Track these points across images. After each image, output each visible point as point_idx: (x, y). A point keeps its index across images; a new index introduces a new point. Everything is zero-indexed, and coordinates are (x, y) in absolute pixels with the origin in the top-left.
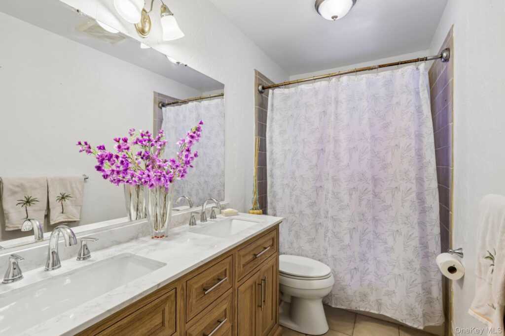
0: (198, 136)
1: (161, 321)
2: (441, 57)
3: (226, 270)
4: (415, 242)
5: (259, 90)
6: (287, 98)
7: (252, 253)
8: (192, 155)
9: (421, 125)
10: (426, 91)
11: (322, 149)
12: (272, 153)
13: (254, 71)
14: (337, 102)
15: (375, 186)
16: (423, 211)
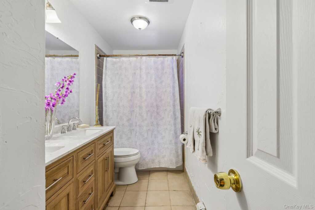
0: (73, 81)
1: (67, 171)
2: (181, 55)
3: (92, 150)
4: (172, 132)
5: (97, 56)
6: (114, 63)
7: (103, 143)
8: (69, 92)
9: (174, 83)
10: (176, 69)
11: (134, 92)
12: (106, 94)
13: (95, 45)
14: (141, 69)
15: (158, 109)
16: (175, 119)
